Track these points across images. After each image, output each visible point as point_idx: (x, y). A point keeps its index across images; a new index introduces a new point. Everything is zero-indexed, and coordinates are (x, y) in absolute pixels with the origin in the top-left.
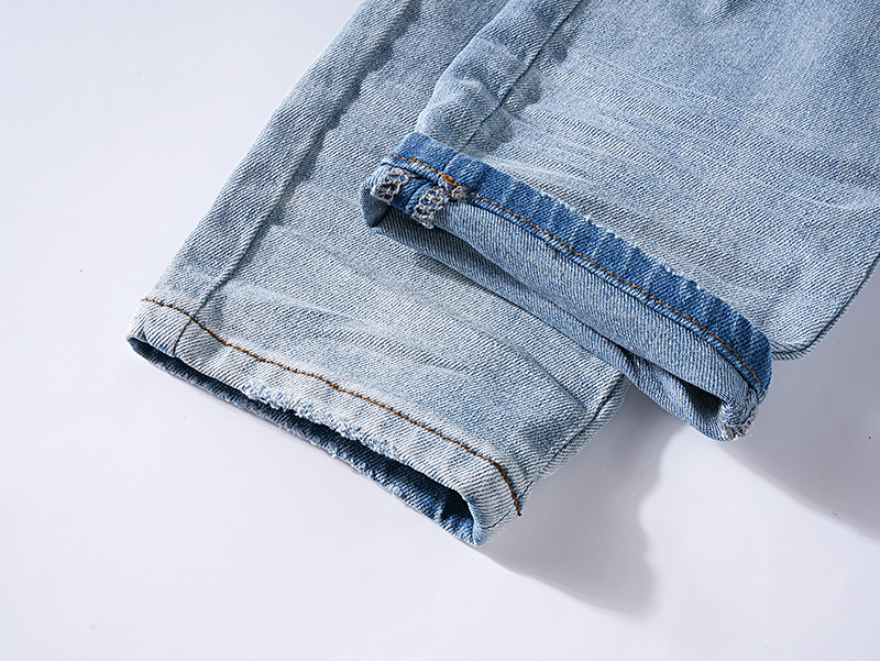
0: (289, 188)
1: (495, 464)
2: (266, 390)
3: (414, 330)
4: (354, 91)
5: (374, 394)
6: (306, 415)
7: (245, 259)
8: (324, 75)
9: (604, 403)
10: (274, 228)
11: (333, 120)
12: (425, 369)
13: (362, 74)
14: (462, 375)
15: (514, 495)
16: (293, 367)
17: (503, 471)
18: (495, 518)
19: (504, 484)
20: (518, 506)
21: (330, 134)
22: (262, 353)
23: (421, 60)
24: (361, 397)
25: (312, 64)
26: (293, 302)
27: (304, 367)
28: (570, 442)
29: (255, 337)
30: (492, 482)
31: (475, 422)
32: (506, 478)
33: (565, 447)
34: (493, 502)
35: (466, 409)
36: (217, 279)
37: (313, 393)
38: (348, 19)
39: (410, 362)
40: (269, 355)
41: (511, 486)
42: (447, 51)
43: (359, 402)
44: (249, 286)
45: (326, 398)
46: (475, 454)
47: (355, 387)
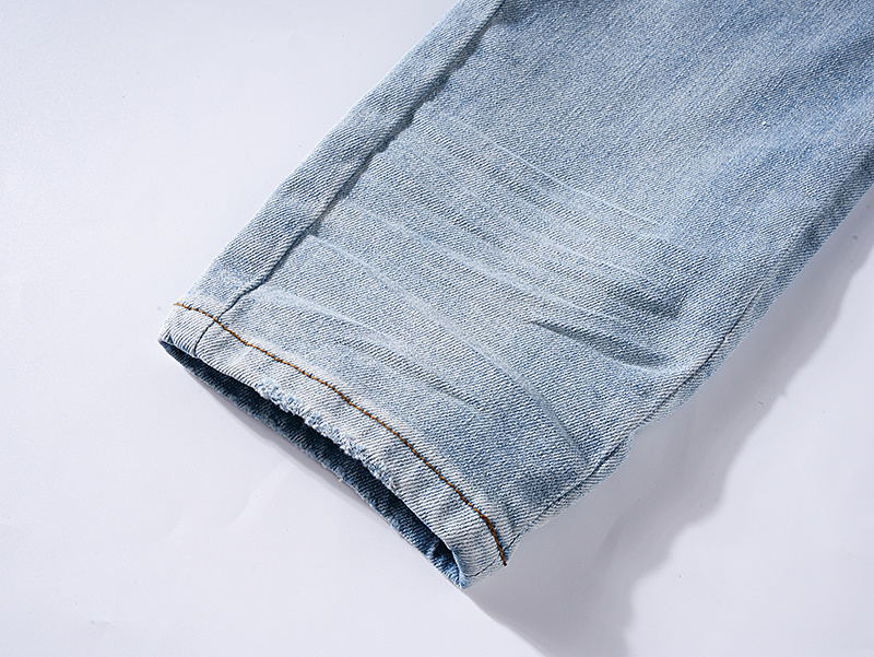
0: (330, 206)
1: (483, 517)
2: (278, 392)
3: (433, 354)
4: (407, 120)
5: (383, 415)
6: (314, 427)
7: (278, 265)
8: (380, 101)
9: (606, 459)
10: (311, 238)
11: (383, 145)
12: (437, 396)
13: (418, 104)
14: (472, 409)
15: (500, 547)
16: (309, 371)
17: (490, 525)
18: (478, 568)
19: (490, 537)
20: (504, 557)
21: (378, 156)
22: (280, 354)
23: (479, 94)
24: (370, 416)
25: (370, 91)
26: (319, 309)
27: (320, 373)
28: (565, 495)
29: (277, 339)
30: (477, 535)
31: (475, 465)
32: (492, 531)
33: (559, 500)
34: (477, 553)
35: (469, 447)
36: (248, 284)
37: (324, 404)
38: (411, 49)
39: (424, 386)
40: (287, 356)
41: (498, 538)
42: (505, 86)
43: (368, 421)
44: (279, 291)
45: (336, 411)
46: (467, 502)
47: (366, 404)
